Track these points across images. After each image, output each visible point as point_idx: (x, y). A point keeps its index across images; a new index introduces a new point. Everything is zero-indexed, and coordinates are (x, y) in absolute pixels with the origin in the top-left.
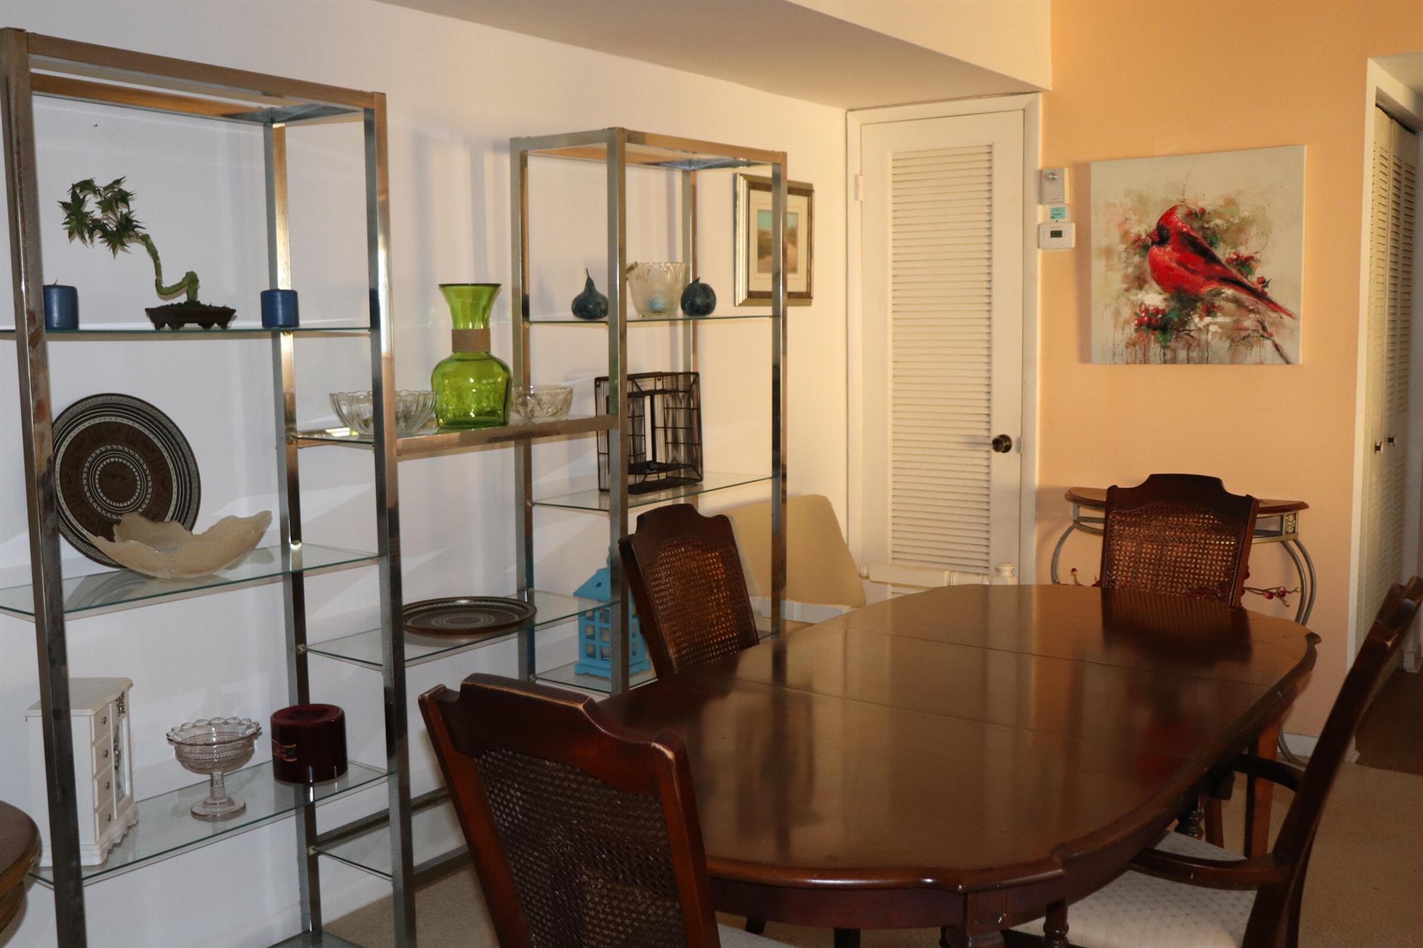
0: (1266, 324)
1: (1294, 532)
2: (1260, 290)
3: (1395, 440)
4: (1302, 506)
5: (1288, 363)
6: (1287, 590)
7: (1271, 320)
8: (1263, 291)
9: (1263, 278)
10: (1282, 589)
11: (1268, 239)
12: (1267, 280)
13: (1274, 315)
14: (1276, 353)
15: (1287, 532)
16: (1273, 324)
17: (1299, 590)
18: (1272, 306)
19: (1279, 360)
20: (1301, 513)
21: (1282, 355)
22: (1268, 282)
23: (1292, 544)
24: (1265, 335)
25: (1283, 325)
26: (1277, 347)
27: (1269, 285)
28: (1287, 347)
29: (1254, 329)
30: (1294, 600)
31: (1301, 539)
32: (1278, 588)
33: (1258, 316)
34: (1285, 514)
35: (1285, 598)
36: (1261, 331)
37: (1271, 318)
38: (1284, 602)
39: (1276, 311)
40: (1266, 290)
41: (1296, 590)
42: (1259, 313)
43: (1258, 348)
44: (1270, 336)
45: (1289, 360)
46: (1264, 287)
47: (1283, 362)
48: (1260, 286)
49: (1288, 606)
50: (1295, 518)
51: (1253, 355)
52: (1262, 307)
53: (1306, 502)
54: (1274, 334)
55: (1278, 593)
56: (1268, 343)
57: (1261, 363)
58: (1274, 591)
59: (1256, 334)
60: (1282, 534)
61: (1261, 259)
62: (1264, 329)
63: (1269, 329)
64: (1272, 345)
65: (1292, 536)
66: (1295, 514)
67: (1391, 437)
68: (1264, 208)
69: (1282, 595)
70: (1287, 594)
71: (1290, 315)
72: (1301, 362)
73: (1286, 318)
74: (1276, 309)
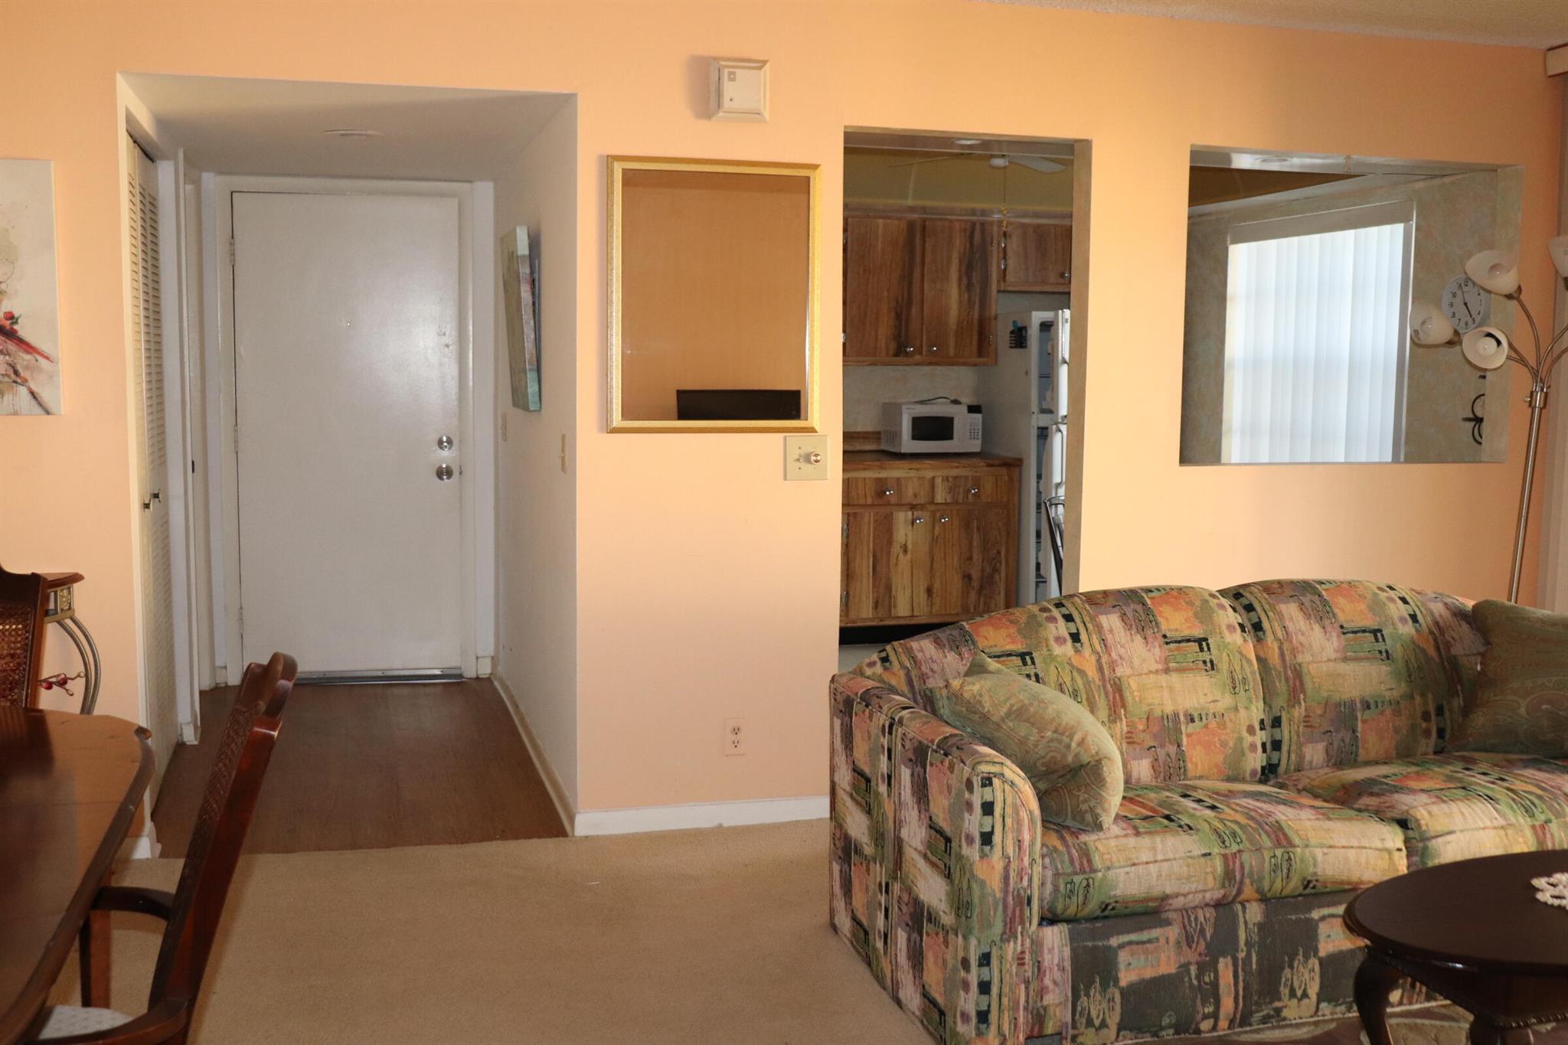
0: (19, 368)
1: (70, 608)
2: (8, 327)
3: (160, 496)
4: (76, 578)
5: (48, 413)
6: (68, 676)
7: (25, 363)
8: (12, 328)
9: (10, 313)
10: (63, 676)
11: (14, 268)
12: (16, 316)
13: (27, 357)
14: (33, 402)
15: (62, 610)
16: (27, 368)
17: (82, 674)
18: (24, 346)
19: (39, 410)
20: (76, 586)
21: (40, 404)
22: (17, 320)
23: (68, 622)
24: (19, 381)
25: (40, 370)
26: (33, 394)
27: (19, 321)
28: (45, 395)
29: (4, 373)
30: (78, 687)
31: (78, 615)
32: (59, 675)
33: (7, 358)
34: (59, 589)
35: (67, 686)
36: (13, 376)
37: (24, 360)
38: (67, 690)
39: (28, 353)
40: (15, 327)
41: (79, 676)
42: (9, 354)
43: (11, 396)
44: (25, 382)
45: (50, 410)
46: (13, 323)
47: (43, 412)
48: (9, 322)
49: (72, 695)
50: (70, 592)
51: (5, 403)
52: (11, 346)
53: (81, 572)
54: (29, 379)
55: (58, 682)
56: (23, 391)
57: (15, 413)
58: (54, 680)
59: (6, 379)
60: (57, 613)
61: (7, 290)
62: (16, 373)
63: (22, 374)
64: (27, 392)
65: (69, 613)
66: (69, 588)
67: (156, 492)
68: (7, 231)
69: (63, 683)
70: (69, 681)
71: (47, 358)
72: (62, 413)
73: (42, 361)
74: (31, 351)
